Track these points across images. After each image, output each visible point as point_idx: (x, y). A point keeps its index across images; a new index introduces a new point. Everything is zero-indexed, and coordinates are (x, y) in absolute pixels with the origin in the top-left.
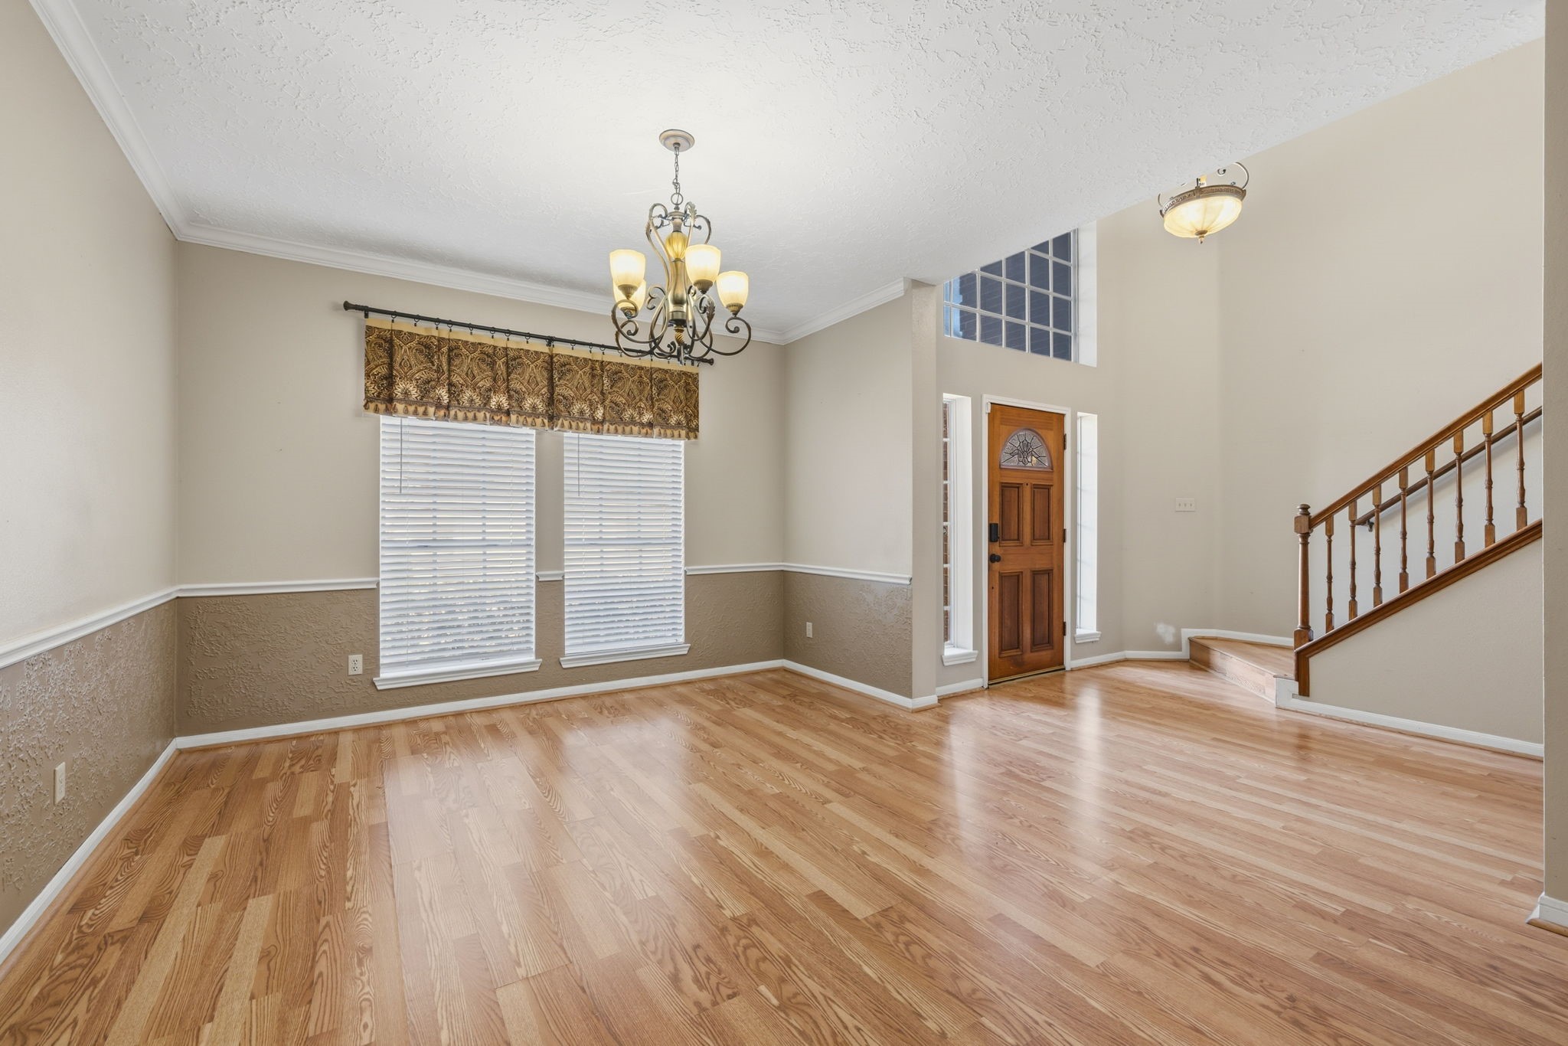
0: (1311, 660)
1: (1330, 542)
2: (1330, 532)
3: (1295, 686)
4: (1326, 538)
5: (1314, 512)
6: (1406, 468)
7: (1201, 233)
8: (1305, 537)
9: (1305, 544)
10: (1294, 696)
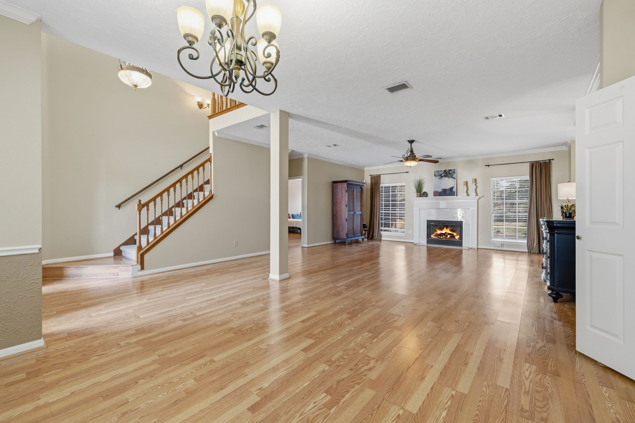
0: (145, 256)
1: (148, 213)
2: (148, 210)
3: (139, 267)
4: (147, 212)
5: (142, 202)
6: (169, 190)
7: (136, 86)
8: (140, 211)
9: (140, 214)
10: (139, 271)
